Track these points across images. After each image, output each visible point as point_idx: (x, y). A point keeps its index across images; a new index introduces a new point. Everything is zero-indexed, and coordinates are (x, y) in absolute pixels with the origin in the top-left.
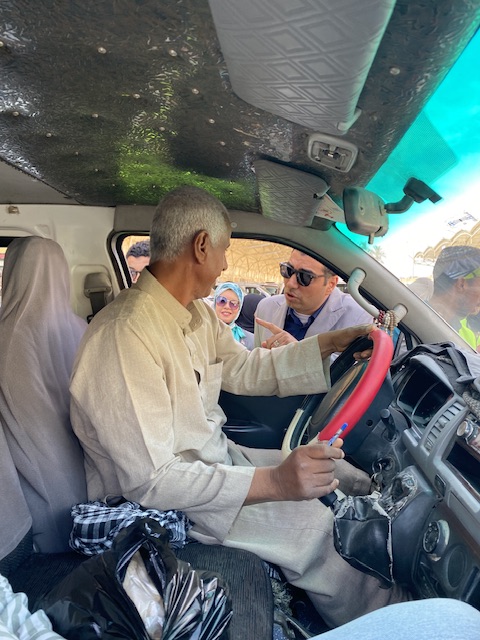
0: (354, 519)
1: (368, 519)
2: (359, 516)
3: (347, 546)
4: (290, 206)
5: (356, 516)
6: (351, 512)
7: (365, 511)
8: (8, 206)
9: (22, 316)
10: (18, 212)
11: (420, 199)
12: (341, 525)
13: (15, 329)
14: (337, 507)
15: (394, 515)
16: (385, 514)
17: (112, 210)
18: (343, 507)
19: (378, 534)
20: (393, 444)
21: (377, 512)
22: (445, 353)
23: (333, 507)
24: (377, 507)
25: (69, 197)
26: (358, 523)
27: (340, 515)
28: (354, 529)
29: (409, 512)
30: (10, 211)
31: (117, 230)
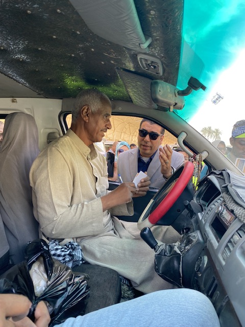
0: (165, 255)
1: (171, 255)
2: (167, 254)
3: (161, 269)
4: (142, 96)
5: (166, 254)
6: (164, 251)
7: (170, 251)
8: (12, 98)
9: (11, 150)
10: (16, 102)
11: (196, 88)
12: (158, 258)
13: (7, 156)
14: (157, 249)
15: (184, 254)
16: (179, 252)
17: (61, 101)
18: (160, 249)
19: (176, 263)
20: (193, 220)
21: (176, 252)
22: (221, 174)
23: (155, 249)
24: (176, 249)
25: (39, 94)
26: (167, 257)
27: (158, 252)
28: (164, 260)
29: (191, 252)
30: (13, 101)
31: (63, 111)
